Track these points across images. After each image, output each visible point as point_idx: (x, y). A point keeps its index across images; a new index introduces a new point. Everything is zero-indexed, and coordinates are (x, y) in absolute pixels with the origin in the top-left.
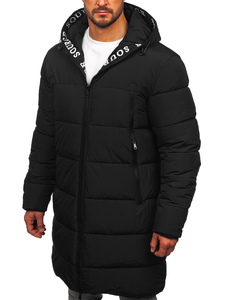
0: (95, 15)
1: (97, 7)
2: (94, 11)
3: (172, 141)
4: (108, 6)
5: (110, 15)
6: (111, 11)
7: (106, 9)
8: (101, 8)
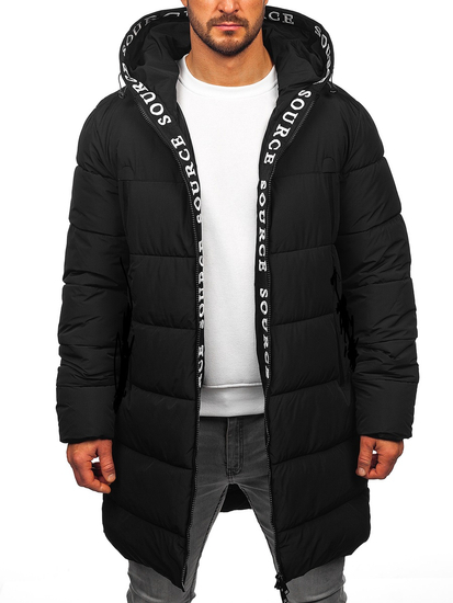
2: (212, 23)
4: (240, 14)
6: (244, 24)
7: (236, 19)
8: (226, 16)
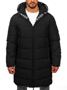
0: (30, 4)
1: (31, 2)
3: (55, 40)
5: (35, 5)
